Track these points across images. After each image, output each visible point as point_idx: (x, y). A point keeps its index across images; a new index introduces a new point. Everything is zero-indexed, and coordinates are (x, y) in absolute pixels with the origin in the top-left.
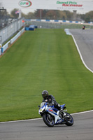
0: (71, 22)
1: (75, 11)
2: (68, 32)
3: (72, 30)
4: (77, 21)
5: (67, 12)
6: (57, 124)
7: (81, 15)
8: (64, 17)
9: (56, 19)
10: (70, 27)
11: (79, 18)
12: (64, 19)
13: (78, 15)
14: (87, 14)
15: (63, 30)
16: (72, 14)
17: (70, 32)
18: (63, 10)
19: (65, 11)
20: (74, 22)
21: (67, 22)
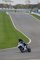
0: (9, 9)
1: (10, 4)
2: (7, 13)
3: (9, 12)
4: (11, 8)
5: (7, 5)
6: (25, 51)
7: (13, 6)
8: (6, 7)
9: (2, 8)
10: (8, 11)
11: (12, 7)
12: (6, 8)
13: (12, 6)
14: (16, 5)
15: (5, 12)
16: (9, 5)
17: (8, 13)
18: (5, 4)
19: (6, 4)
20: (10, 9)
21: (7, 9)
